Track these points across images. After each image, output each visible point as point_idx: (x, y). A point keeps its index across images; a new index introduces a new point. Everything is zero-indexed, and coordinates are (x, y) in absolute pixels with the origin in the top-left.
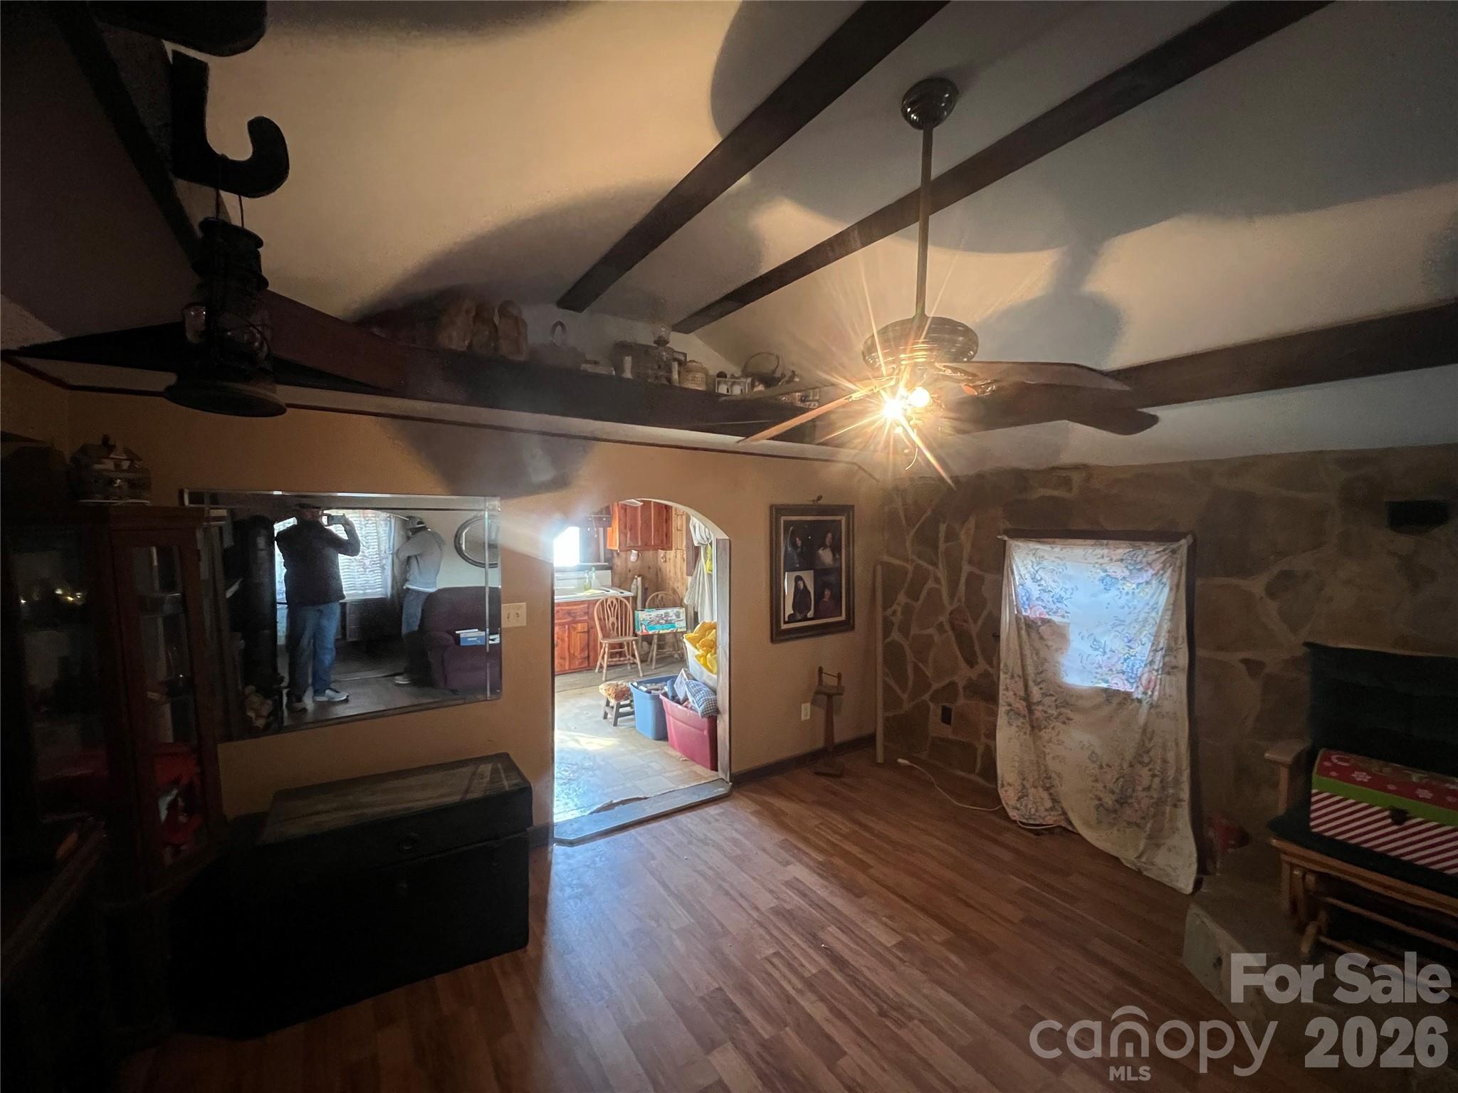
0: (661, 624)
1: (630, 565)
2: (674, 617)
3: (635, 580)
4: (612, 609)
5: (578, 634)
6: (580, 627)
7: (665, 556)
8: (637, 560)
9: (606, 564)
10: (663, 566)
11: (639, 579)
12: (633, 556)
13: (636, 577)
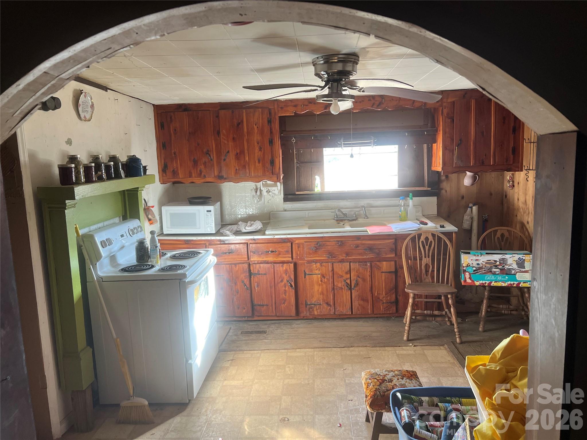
0: (494, 273)
1: (463, 191)
2: (515, 266)
3: (469, 209)
4: (427, 248)
5: (383, 274)
6: (385, 266)
7: (512, 179)
8: (472, 184)
9: (429, 189)
10: (510, 192)
11: (475, 208)
12: (467, 180)
13: (471, 205)
